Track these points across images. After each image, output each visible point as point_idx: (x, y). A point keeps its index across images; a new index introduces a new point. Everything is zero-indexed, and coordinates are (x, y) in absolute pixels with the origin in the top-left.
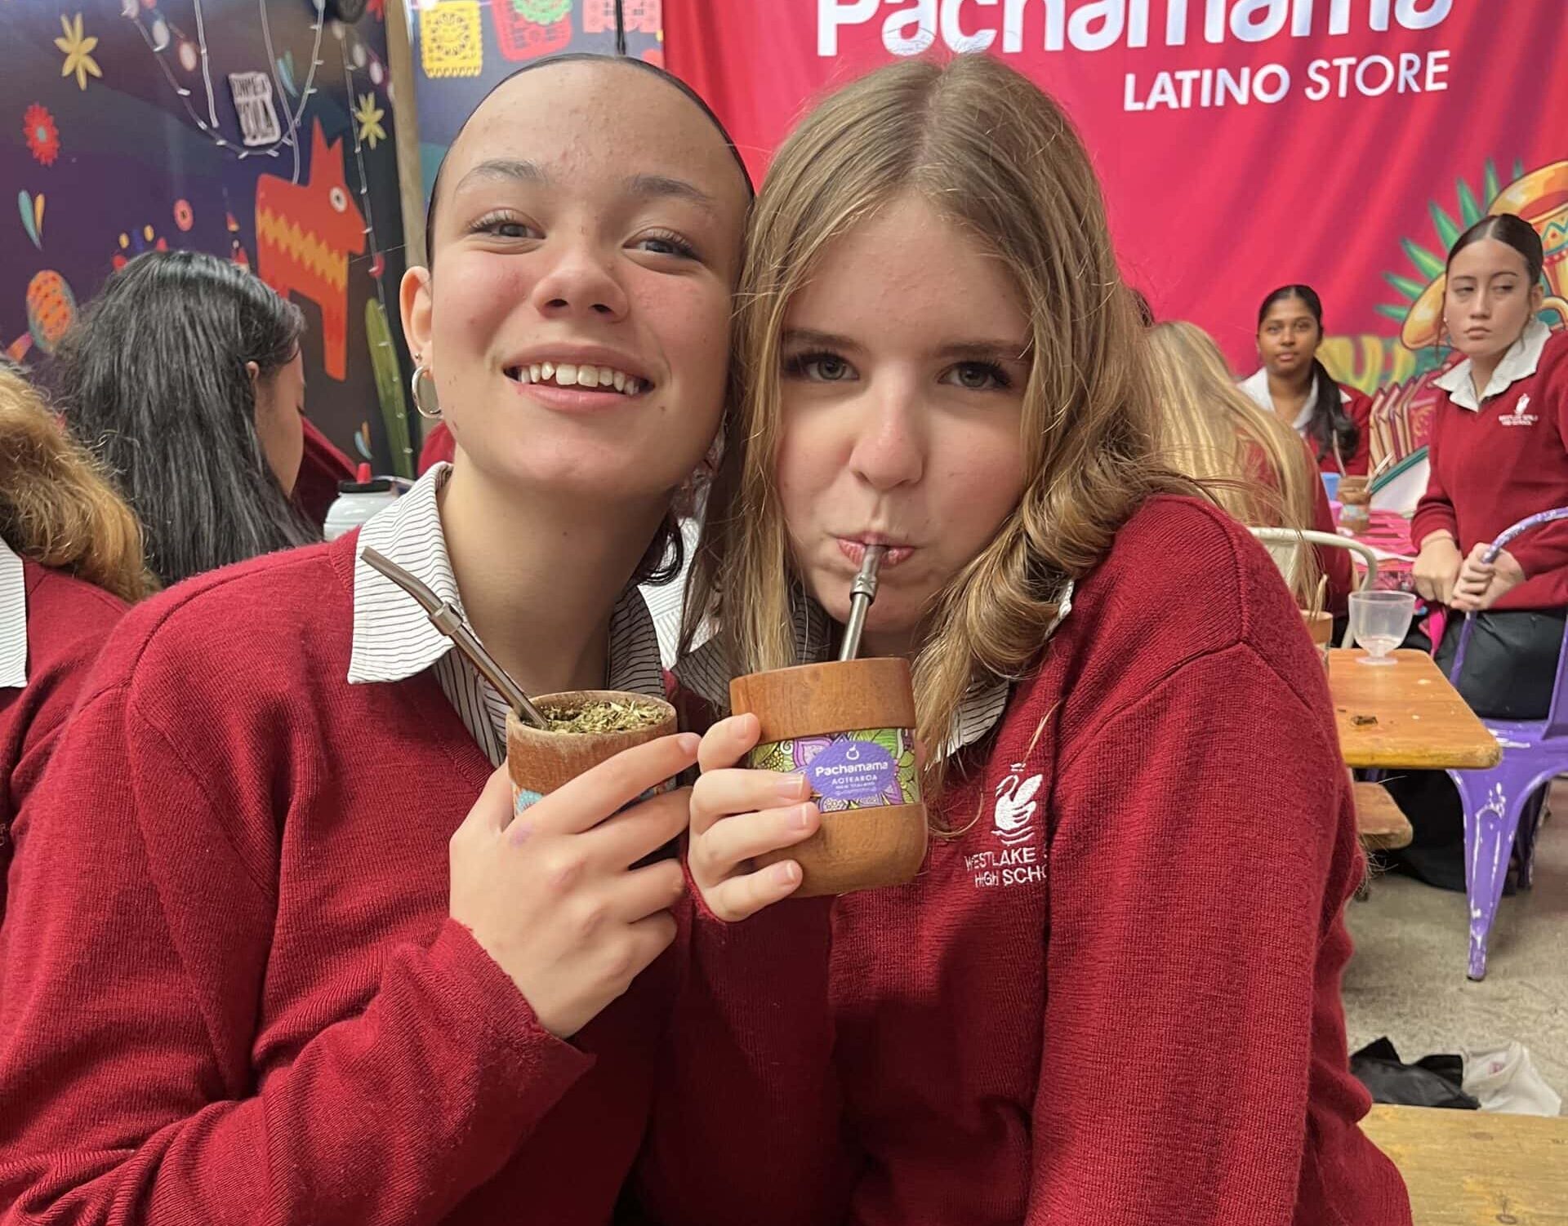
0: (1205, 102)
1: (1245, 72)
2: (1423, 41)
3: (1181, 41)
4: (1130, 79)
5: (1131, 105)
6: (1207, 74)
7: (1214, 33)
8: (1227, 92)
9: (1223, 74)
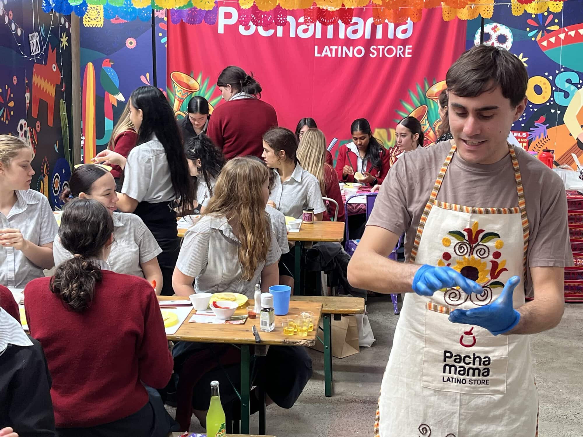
0: (339, 56)
1: (351, 48)
2: (404, 43)
3: (332, 37)
4: (316, 47)
5: (316, 55)
6: (340, 48)
7: (342, 36)
8: (346, 53)
9: (345, 48)
